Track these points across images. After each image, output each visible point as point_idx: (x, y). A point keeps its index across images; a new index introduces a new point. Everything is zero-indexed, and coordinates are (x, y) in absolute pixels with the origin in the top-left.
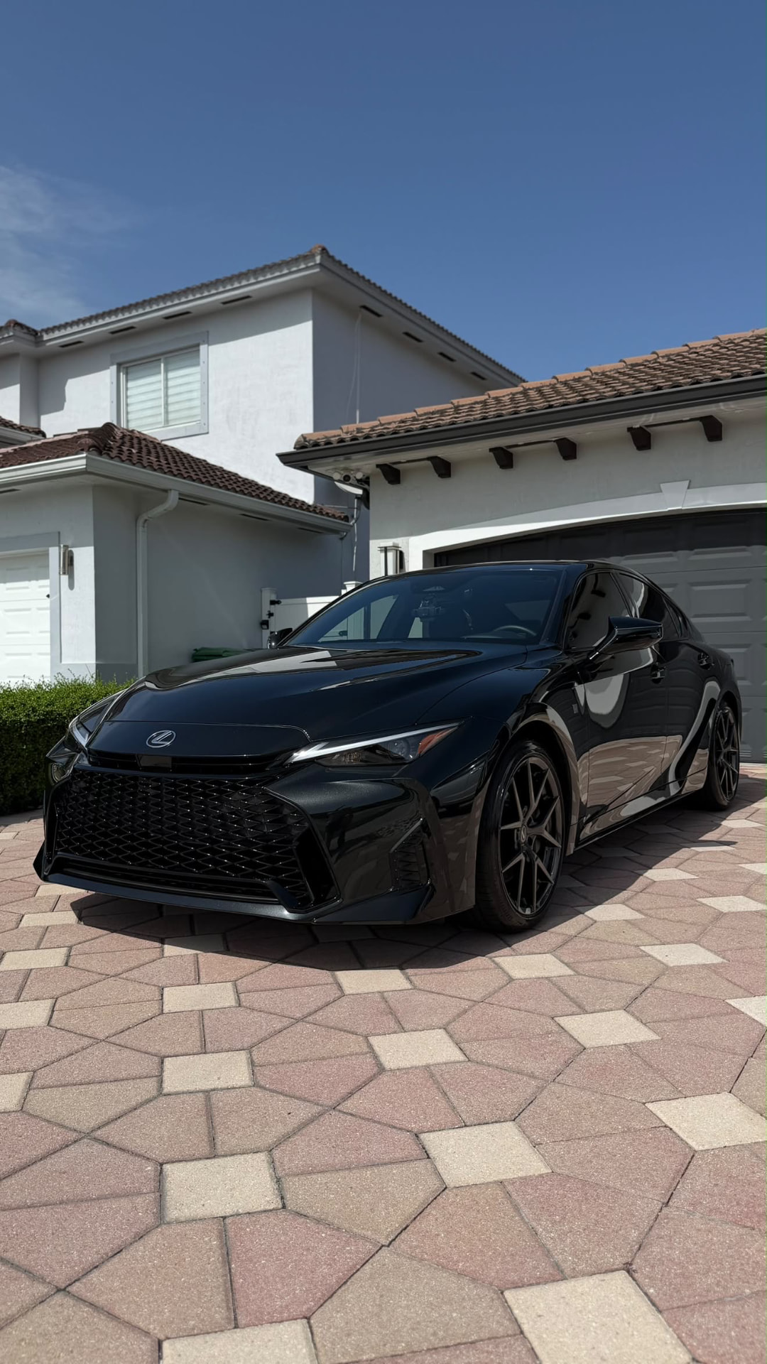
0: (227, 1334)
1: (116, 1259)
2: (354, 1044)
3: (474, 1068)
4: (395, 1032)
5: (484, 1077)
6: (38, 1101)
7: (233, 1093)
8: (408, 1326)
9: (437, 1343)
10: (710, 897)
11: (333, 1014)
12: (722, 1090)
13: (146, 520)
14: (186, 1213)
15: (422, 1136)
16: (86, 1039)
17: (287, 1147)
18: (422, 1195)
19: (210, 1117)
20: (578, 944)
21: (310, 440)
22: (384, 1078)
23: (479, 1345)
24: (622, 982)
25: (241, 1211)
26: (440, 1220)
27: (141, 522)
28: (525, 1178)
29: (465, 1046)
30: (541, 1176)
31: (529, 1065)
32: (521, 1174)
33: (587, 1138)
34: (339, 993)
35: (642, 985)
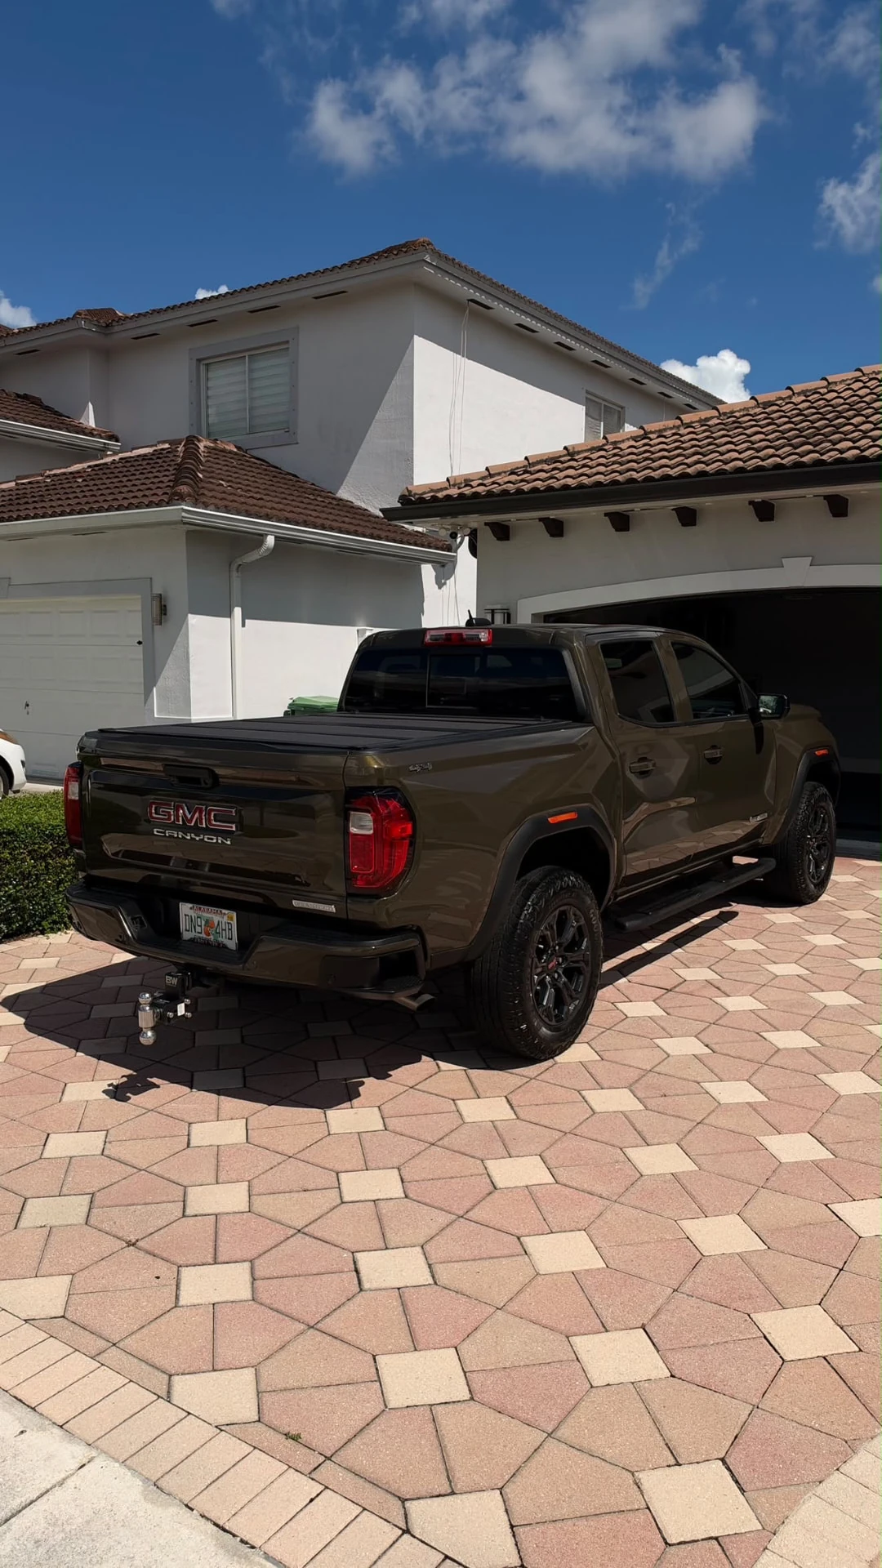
0: (410, 1354)
1: (338, 1311)
2: (474, 1166)
3: (559, 1190)
4: (503, 1158)
5: (566, 1197)
6: (261, 1204)
7: (391, 1203)
8: (513, 1353)
9: (528, 1362)
10: (773, 1031)
11: (455, 1140)
12: (733, 1213)
13: (240, 565)
14: (375, 1285)
15: (522, 1239)
16: (279, 1156)
17: (433, 1243)
18: (523, 1279)
19: (380, 1221)
20: (650, 1080)
21: (416, 494)
22: (496, 1194)
23: (551, 1364)
24: (680, 1117)
25: (408, 1285)
26: (532, 1295)
27: (234, 567)
28: (588, 1270)
29: (555, 1171)
30: (599, 1269)
31: (599, 1188)
32: (587, 1267)
33: (631, 1245)
34: (461, 1122)
35: (695, 1121)
